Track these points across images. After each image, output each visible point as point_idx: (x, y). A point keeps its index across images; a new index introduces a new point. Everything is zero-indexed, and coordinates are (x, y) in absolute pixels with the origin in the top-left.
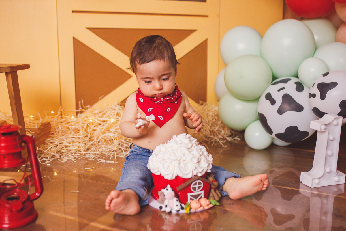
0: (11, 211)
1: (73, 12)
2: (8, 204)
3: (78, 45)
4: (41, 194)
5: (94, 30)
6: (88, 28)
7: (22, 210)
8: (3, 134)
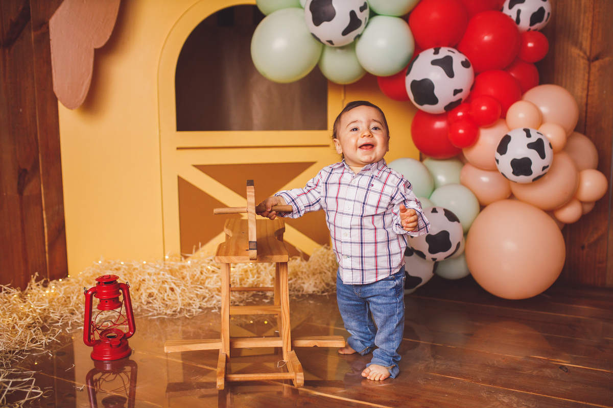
0: (111, 346)
1: (178, 149)
2: (109, 340)
3: (183, 184)
4: (134, 332)
5: (201, 168)
6: (196, 166)
7: (120, 345)
8: (105, 283)
